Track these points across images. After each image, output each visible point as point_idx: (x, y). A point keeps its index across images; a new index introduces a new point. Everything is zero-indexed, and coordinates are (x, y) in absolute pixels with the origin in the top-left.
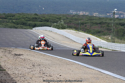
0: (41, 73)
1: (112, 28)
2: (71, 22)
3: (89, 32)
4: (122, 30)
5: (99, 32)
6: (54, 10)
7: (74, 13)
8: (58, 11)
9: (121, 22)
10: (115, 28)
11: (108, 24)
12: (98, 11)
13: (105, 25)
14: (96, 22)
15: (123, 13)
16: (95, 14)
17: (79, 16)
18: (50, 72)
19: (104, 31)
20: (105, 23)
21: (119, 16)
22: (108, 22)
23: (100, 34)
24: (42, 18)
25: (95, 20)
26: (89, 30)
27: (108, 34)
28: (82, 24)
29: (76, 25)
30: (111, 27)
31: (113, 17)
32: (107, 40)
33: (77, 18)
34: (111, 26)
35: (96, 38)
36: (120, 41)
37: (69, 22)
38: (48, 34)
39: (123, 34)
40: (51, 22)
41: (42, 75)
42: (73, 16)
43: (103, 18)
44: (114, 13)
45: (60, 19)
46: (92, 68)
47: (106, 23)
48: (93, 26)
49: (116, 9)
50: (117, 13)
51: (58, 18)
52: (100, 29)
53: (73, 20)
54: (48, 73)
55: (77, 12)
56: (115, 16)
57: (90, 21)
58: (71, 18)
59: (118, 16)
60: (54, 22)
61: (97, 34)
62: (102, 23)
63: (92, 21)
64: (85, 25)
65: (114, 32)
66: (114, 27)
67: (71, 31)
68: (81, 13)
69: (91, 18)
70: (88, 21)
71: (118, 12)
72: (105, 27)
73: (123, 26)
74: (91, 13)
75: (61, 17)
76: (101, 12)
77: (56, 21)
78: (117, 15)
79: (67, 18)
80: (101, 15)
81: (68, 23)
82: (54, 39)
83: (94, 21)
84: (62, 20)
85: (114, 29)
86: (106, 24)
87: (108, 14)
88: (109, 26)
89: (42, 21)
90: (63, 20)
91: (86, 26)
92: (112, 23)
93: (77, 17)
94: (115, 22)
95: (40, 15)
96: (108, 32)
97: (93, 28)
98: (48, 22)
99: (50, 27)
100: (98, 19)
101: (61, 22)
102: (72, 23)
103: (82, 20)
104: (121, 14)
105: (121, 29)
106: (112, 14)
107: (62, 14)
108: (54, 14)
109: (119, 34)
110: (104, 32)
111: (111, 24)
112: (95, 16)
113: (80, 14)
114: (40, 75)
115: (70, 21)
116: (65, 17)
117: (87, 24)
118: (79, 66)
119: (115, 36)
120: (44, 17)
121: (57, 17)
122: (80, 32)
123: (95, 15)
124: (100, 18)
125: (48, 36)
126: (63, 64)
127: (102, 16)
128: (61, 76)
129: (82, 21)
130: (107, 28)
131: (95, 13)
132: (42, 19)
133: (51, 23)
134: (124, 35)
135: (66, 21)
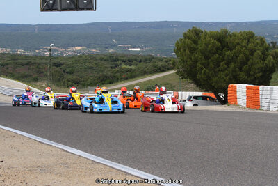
3: (13, 76)
4: (58, 73)
5: (26, 76)
9: (56, 61)
11: (39, 64)
12: (23, 47)
13: (34, 67)
14: (21, 63)
15: (57, 48)
20: (33, 64)
22: (38, 62)
26: (12, 74)
28: (2, 65)
30: (42, 69)
32: (41, 88)
34: (42, 67)
36: (58, 89)
39: (59, 77)
44: (50, 49)
47: (35, 63)
48: (18, 68)
49: (53, 44)
52: (27, 73)
62: (30, 64)
63: (17, 61)
64: (5, 67)
69: (14, 58)
70: (10, 61)
74: (14, 50)
76: (28, 48)
83: (19, 61)
86: (35, 65)
87: (37, 51)
88: (39, 68)
91: (8, 68)
96: (38, 76)
97: (18, 72)
100: (24, 58)
103: (3, 60)
105: (56, 72)
106: (42, 51)
110: (34, 76)
112: (20, 55)
117: (9, 66)
123: (19, 53)
124: (26, 57)
127: (29, 53)
129: (2, 62)
130: (37, 70)
131: (19, 50)
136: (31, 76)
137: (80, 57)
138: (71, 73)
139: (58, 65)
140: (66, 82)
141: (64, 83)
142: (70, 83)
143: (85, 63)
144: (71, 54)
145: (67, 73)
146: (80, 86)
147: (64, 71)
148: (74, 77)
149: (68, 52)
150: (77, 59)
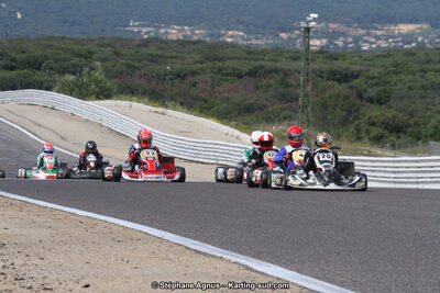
0: (9, 277)
1: (300, 92)
2: (135, 68)
3: (209, 109)
4: (341, 102)
5: (248, 110)
6: (65, 22)
7: (146, 32)
8: (81, 24)
9: (339, 65)
10: (313, 90)
11: (286, 75)
12: (242, 22)
13: (272, 82)
14: (234, 70)
15: (344, 28)
16: (231, 37)
17: (164, 43)
18: (46, 274)
19: (267, 103)
20: (270, 72)
21: (330, 42)
22: (285, 67)
23: (253, 117)
24: (13, 54)
25: (229, 59)
26: (206, 101)
27: (285, 118)
28: (178, 76)
29: (153, 83)
30: (296, 88)
31: (303, 49)
33: (160, 52)
34: (295, 83)
35: (236, 132)
37: (124, 68)
38: (39, 121)
39: (344, 113)
40: (52, 69)
41: (12, 287)
42: (139, 46)
43: (264, 52)
44: (308, 30)
45: (88, 56)
46: (214, 254)
47: (276, 71)
48: (224, 83)
49: (316, 16)
50: (317, 32)
51: (79, 56)
52: (252, 99)
53: (140, 62)
54: (36, 275)
55: (159, 27)
56: (311, 43)
57: (210, 64)
58: (134, 52)
59: (325, 41)
60: (63, 72)
61: (239, 118)
62: (260, 72)
63: (221, 64)
64: (189, 79)
65: (309, 109)
66: (309, 88)
67: (135, 104)
68: (174, 33)
69: (214, 53)
70: (202, 63)
71: (323, 25)
72: (271, 86)
73: (344, 85)
74: (215, 31)
75: (93, 49)
76: (256, 26)
77: (74, 65)
78: (319, 38)
79: (117, 54)
80: (257, 39)
81: (123, 73)
82: (62, 138)
83: (227, 62)
84: (98, 63)
85: (306, 95)
86: (275, 75)
87: (283, 35)
88: (287, 86)
89: (12, 68)
90: (103, 60)
91: (194, 85)
92: (299, 73)
93: (160, 48)
94: (314, 66)
95: (6, 44)
96: (284, 109)
97: (225, 95)
98: (39, 69)
99: (48, 89)
100: (245, 55)
101: (92, 69)
102: (137, 72)
103: (179, 61)
104: (335, 35)
105: (338, 96)
106: (298, 36)
107: (96, 36)
108: (64, 38)
109: (329, 117)
110: (271, 109)
111: (296, 75)
112: (233, 45)
113: (170, 37)
114: (5, 287)
115: (129, 66)
116: (108, 51)
117: (197, 78)
118: (163, 247)
119: (314, 125)
120: (24, 52)
121: (76, 47)
122: (170, 112)
123: (229, 40)
124: (250, 53)
125: (40, 126)
126: (97, 241)
127: (259, 42)
128: (87, 286)
129: (178, 65)
130: (282, 90)
131: (230, 33)
132: (14, 60)
133: (51, 75)
134: (347, 119)
135: (114, 66)
136: (262, 108)
137: (410, 53)
138: (379, 101)
139: (344, 77)
140: (364, 127)
141: (358, 131)
142: (375, 131)
143: (424, 71)
144: (384, 44)
145: (371, 101)
146: (404, 138)
147: (360, 97)
148: (390, 113)
149: (375, 40)
150: (399, 61)
